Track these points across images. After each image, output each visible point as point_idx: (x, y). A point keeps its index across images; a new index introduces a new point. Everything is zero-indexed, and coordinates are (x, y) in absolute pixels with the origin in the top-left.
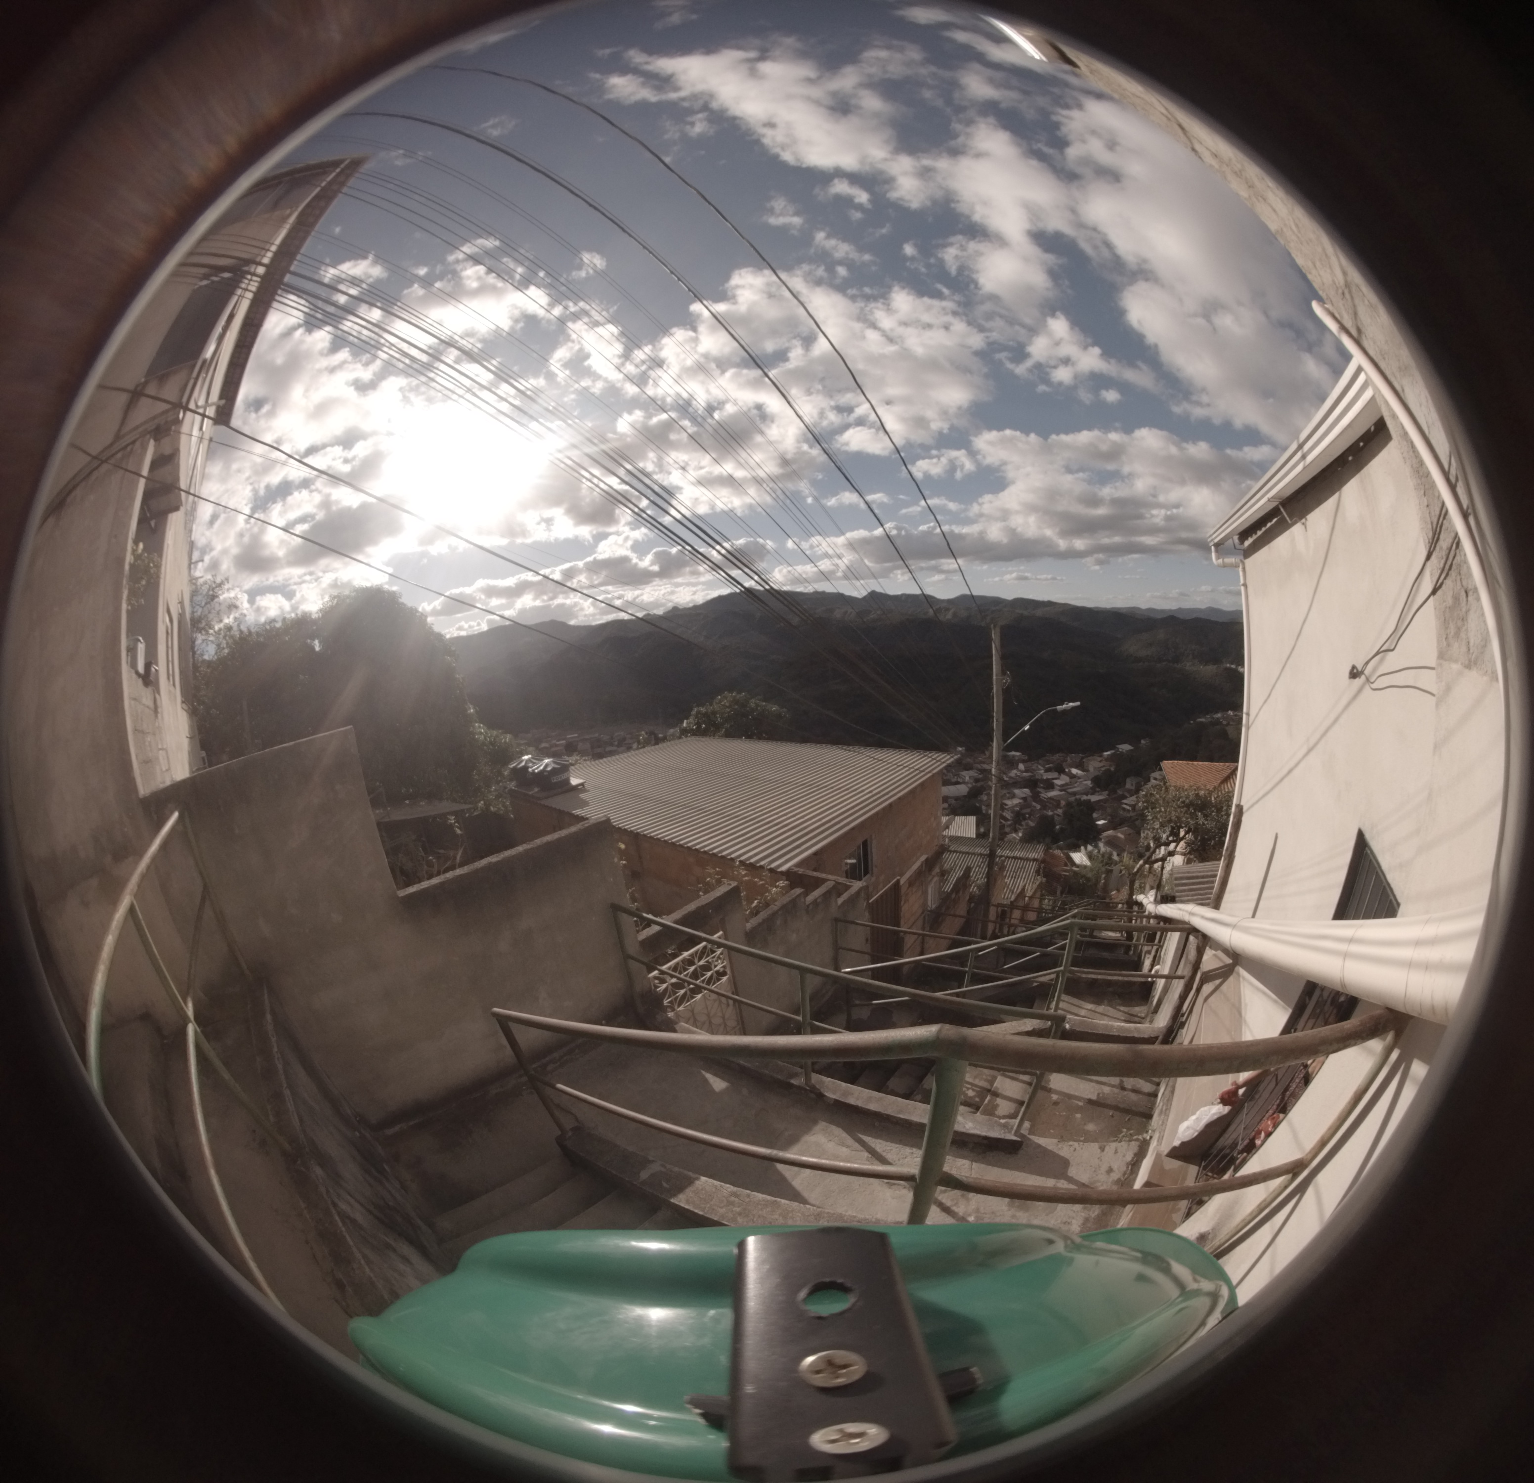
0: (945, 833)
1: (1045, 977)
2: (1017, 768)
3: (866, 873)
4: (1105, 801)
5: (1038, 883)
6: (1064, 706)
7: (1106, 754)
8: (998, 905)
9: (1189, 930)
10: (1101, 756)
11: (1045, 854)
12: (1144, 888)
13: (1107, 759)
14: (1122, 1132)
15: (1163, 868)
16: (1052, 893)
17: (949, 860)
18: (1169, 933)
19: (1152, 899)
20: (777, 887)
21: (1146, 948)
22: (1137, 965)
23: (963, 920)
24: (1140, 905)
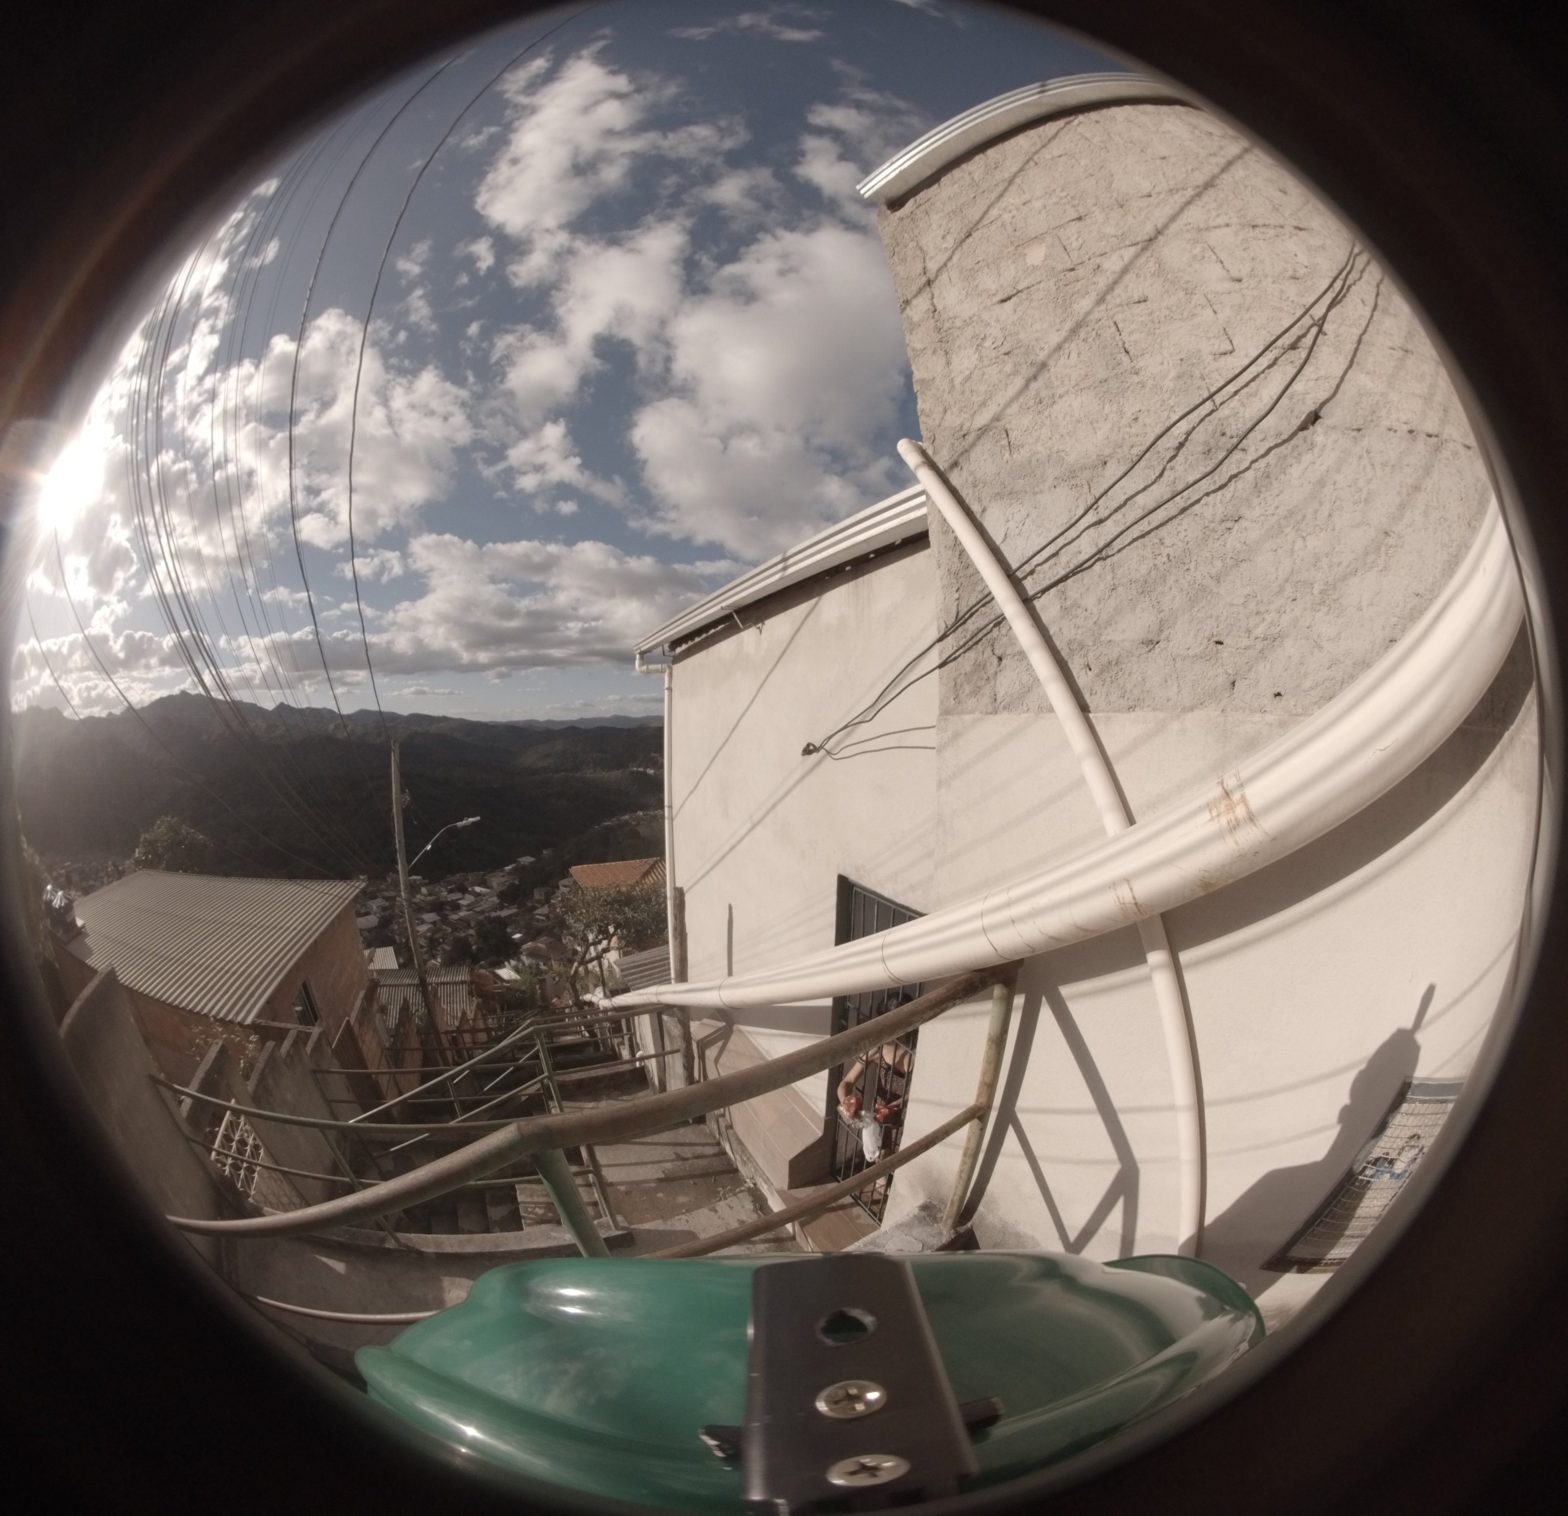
0: (371, 967)
1: (531, 1088)
2: (420, 892)
3: (316, 1018)
4: (516, 915)
5: (475, 1005)
6: (464, 822)
7: (508, 868)
8: (446, 1033)
9: (659, 1011)
10: (502, 871)
11: (471, 976)
12: (587, 986)
13: (510, 873)
14: (719, 1192)
15: (601, 966)
16: (494, 1012)
17: (383, 995)
18: (636, 1018)
19: (601, 995)
20: (251, 1042)
21: (616, 1041)
22: (615, 1057)
23: (421, 1053)
24: (590, 1004)
